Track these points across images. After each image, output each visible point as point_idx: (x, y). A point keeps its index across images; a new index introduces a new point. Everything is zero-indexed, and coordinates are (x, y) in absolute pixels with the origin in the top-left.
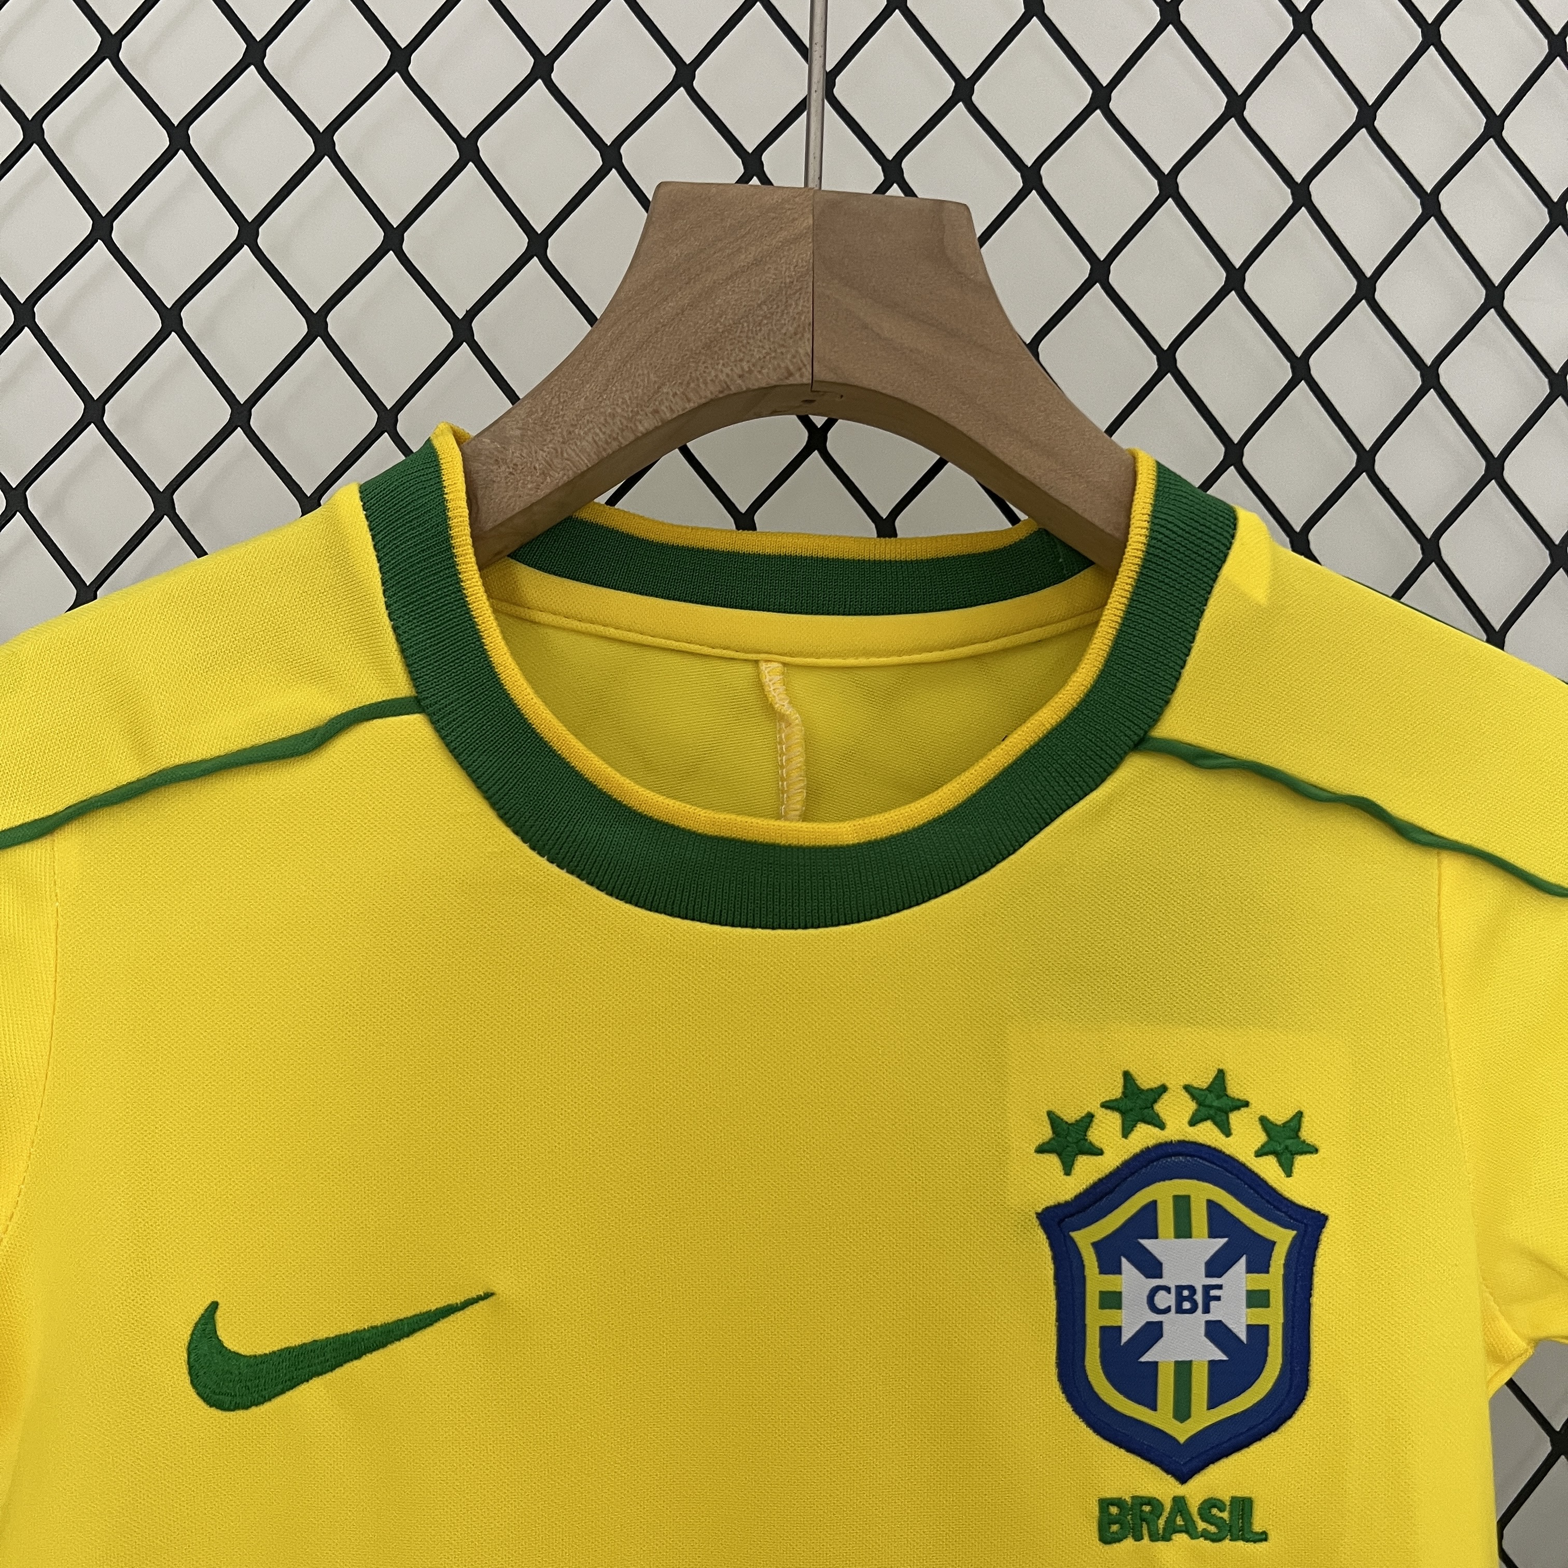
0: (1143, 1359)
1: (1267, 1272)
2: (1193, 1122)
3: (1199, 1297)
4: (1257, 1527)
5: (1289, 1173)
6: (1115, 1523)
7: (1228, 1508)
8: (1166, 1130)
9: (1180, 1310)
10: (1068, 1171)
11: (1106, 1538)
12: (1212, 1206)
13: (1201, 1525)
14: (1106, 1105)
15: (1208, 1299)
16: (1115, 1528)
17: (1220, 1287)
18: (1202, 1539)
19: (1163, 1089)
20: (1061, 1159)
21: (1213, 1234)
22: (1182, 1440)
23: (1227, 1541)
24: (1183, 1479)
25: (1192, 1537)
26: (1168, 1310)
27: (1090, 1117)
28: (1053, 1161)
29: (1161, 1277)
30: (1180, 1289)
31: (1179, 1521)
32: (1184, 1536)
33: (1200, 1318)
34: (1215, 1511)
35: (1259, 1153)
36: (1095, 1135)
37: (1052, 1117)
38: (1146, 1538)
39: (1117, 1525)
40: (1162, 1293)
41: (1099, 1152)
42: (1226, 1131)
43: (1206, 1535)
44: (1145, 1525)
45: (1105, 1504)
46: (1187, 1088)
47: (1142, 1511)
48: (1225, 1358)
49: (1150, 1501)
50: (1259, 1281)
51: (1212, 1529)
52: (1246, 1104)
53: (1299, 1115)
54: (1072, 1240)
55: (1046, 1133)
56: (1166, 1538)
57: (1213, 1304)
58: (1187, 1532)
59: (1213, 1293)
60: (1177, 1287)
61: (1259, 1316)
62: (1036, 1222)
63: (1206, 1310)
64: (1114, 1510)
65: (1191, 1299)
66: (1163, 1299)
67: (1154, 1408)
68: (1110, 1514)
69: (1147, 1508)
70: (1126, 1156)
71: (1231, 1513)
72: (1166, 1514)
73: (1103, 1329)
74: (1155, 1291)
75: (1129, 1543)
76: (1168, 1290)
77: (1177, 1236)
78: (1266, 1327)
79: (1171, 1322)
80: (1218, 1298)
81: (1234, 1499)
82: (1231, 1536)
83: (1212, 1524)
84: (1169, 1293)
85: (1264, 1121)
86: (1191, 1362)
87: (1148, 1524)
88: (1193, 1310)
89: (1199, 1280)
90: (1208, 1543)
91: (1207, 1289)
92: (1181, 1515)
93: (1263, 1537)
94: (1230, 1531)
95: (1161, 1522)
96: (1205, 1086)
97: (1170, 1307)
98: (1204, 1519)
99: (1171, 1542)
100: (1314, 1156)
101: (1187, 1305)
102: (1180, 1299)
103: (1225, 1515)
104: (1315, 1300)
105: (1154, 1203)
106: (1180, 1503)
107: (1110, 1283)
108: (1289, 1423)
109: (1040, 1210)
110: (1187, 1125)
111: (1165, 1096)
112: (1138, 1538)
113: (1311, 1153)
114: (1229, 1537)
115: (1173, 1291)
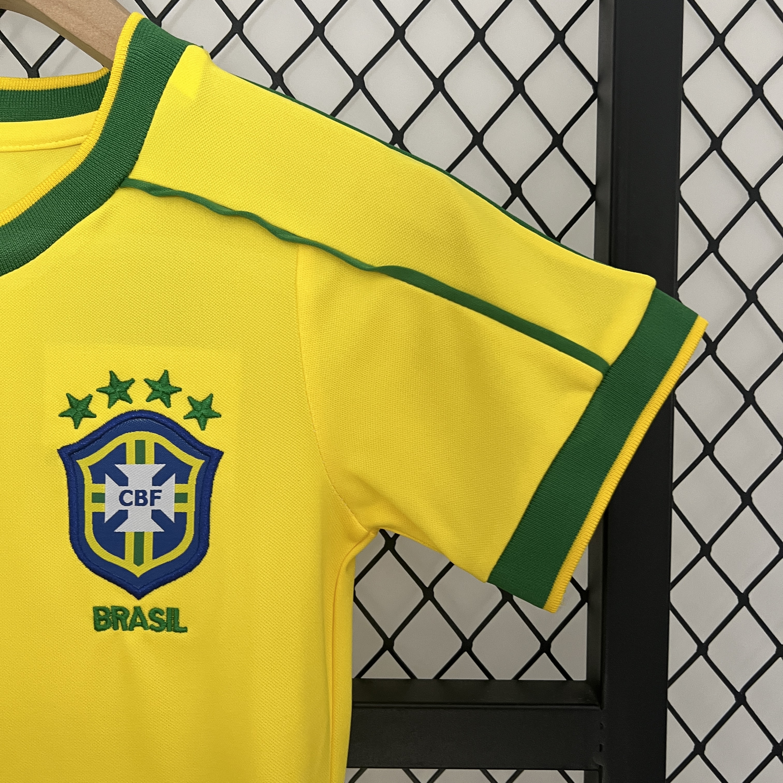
0: (116, 531)
1: (187, 483)
2: (149, 400)
3: (148, 497)
4: (182, 625)
5: (203, 428)
6: (102, 620)
7: (165, 614)
8: (132, 404)
9: (137, 504)
10: (77, 426)
11: (98, 628)
12: (158, 447)
13: (150, 622)
14: (100, 390)
15: (153, 498)
16: (103, 623)
17: (160, 491)
18: (150, 630)
19: (132, 381)
20: (73, 420)
21: (157, 462)
22: (138, 576)
23: (164, 631)
24: (139, 597)
25: (145, 629)
26: (131, 504)
27: (90, 397)
28: (69, 421)
29: (127, 485)
30: (137, 492)
31: (138, 620)
32: (141, 628)
33: (148, 509)
34: (157, 615)
35: (186, 418)
36: (92, 408)
37: (69, 397)
38: (120, 628)
39: (104, 621)
40: (127, 494)
41: (94, 416)
42: (168, 404)
43: (152, 628)
44: (119, 622)
45: (97, 610)
46: (146, 381)
47: (117, 614)
48: (163, 531)
49: (121, 609)
50: (182, 488)
51: (157, 625)
52: (180, 390)
53: (211, 396)
54: (77, 463)
55: (66, 406)
56: (131, 629)
57: (156, 500)
58: (142, 626)
59: (156, 494)
60: (136, 491)
61: (181, 508)
62: (57, 455)
63: (152, 504)
64: (102, 613)
65: (144, 497)
66: (128, 498)
67: (123, 558)
68: (100, 615)
69: (120, 613)
70: (109, 419)
71: (167, 616)
72: (131, 616)
73: (94, 514)
74: (123, 493)
75: (110, 631)
76: (131, 492)
77: (137, 463)
78: (185, 514)
79: (132, 510)
80: (159, 497)
81: (168, 609)
82: (167, 629)
83: (156, 622)
84: (132, 494)
85: (190, 399)
86: (143, 532)
87: (121, 621)
88: (145, 504)
89: (149, 487)
90: (153, 632)
91: (153, 492)
92: (140, 616)
93: (185, 630)
94: (166, 626)
95: (128, 620)
96: (157, 379)
97: (132, 502)
98: (152, 619)
99: (133, 631)
100: (219, 419)
101: (141, 501)
102: (137, 498)
103: (164, 617)
104: (214, 498)
105: (124, 444)
106: (138, 610)
107: (99, 488)
108: (198, 567)
109: (59, 448)
110: (145, 401)
111: (133, 385)
112: (116, 628)
113: (217, 417)
114: (166, 629)
115: (134, 493)
